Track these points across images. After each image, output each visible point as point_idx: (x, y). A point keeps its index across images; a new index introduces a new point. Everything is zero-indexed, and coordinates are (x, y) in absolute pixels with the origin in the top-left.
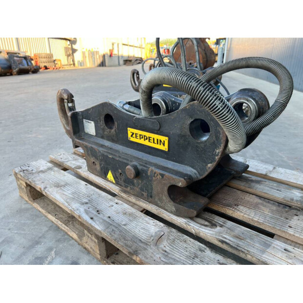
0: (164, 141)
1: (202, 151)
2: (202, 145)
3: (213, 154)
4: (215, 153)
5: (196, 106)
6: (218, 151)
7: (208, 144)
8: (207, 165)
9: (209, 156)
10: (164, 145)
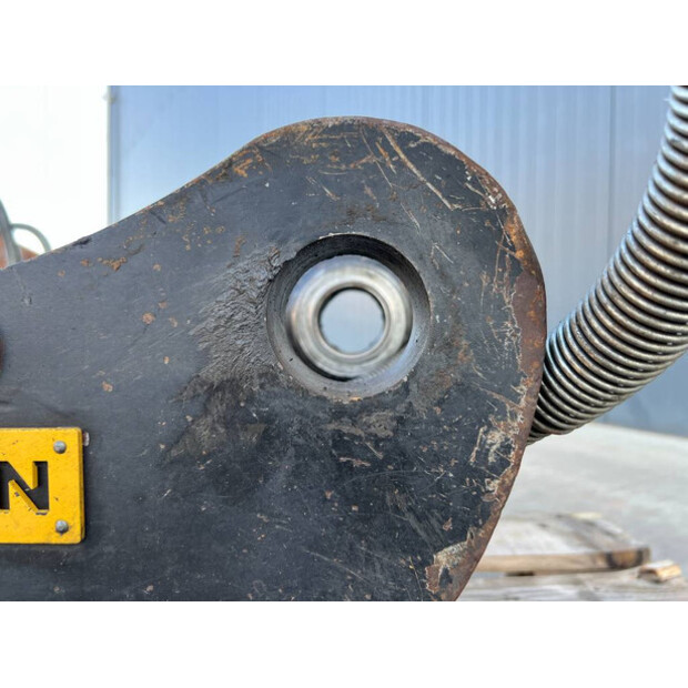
0: (41, 467)
1: (379, 465)
2: (380, 423)
3: (465, 470)
4: (484, 454)
5: (309, 151)
6: (496, 438)
7: (420, 406)
8: (427, 561)
9: (439, 488)
10: (39, 498)
